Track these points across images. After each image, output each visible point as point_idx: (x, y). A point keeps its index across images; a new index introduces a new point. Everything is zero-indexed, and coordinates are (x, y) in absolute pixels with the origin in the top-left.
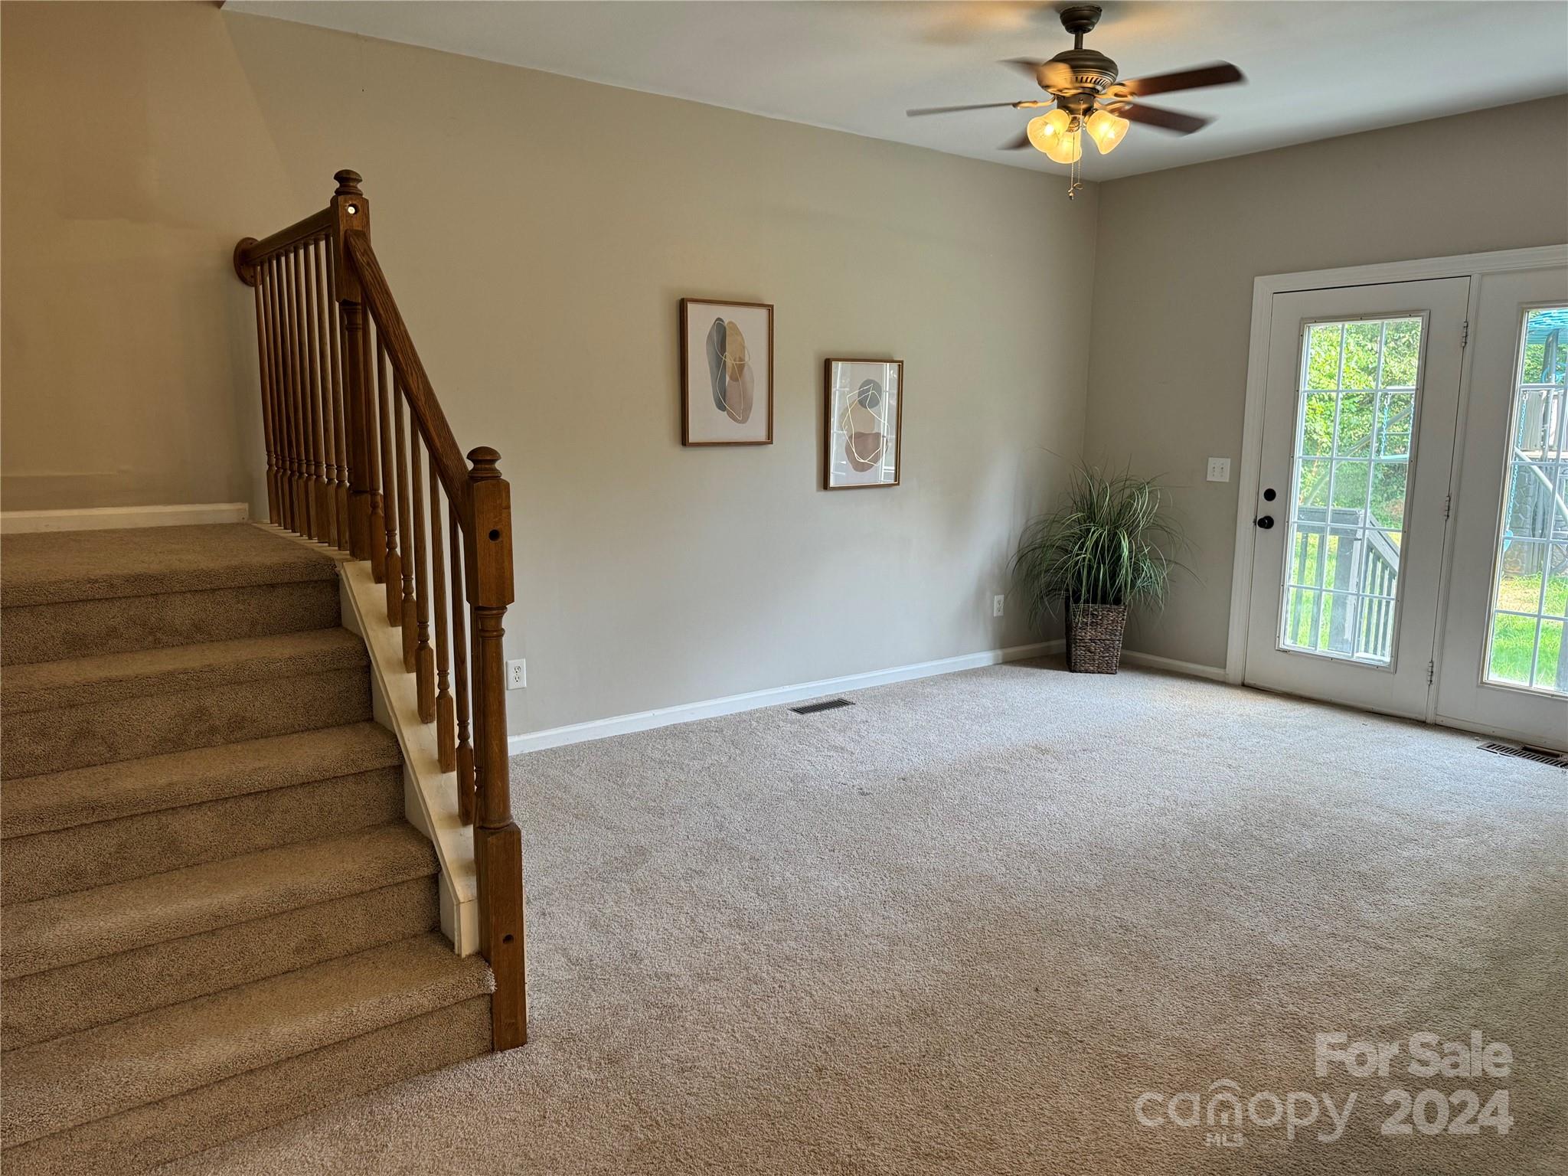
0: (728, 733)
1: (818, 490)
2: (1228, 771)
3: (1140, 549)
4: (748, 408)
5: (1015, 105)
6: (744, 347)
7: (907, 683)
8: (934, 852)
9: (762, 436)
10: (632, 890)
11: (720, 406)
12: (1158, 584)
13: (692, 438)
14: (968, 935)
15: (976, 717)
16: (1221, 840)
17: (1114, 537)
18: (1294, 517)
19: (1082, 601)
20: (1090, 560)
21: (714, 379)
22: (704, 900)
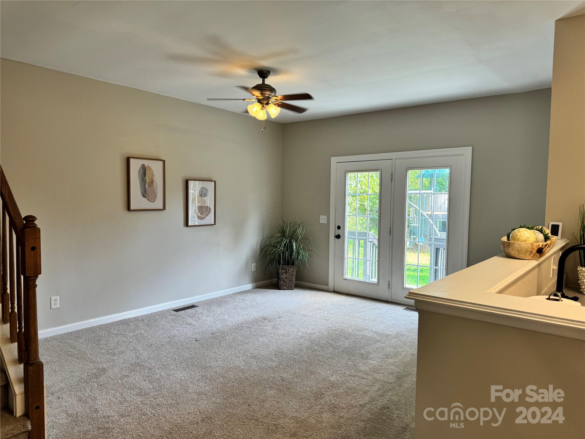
0: (145, 321)
1: (184, 227)
2: (325, 321)
3: (300, 246)
4: (155, 197)
5: (244, 100)
6: (153, 175)
7: (220, 297)
8: (220, 360)
9: (161, 207)
10: (98, 385)
11: (144, 196)
12: (306, 258)
13: (132, 208)
14: (227, 389)
15: (243, 308)
16: (319, 346)
17: (291, 242)
18: (346, 234)
19: (281, 264)
20: (283, 250)
21: (141, 186)
22: (127, 386)
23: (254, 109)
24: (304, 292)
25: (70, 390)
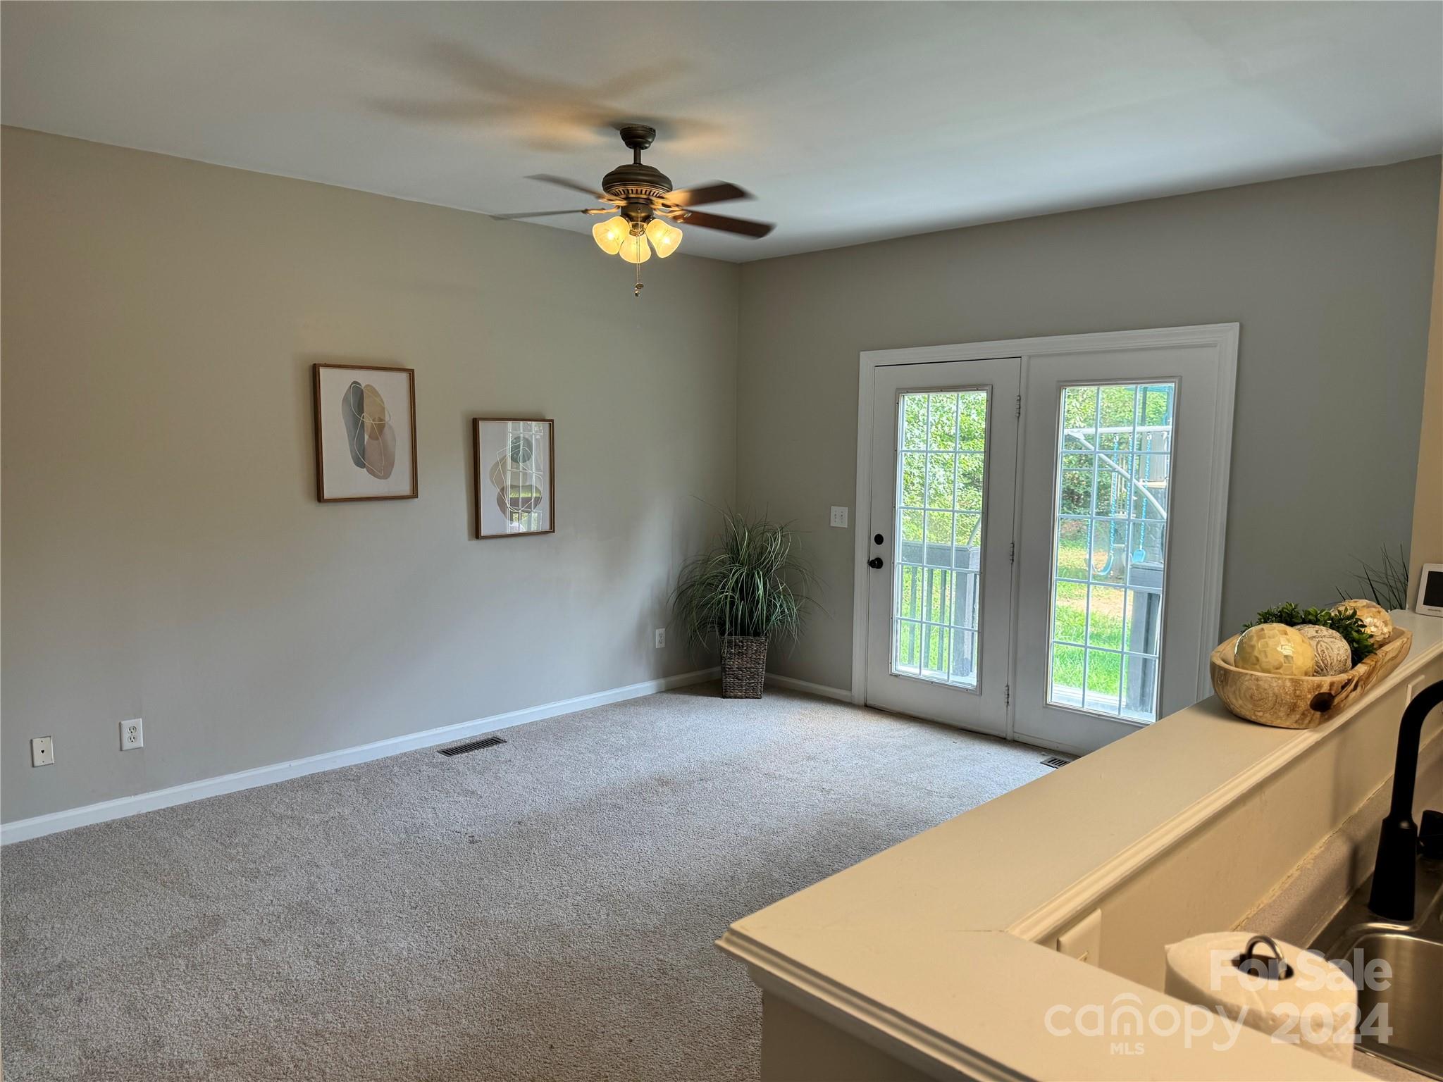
0: (364, 780)
1: (469, 540)
2: (819, 795)
3: (775, 587)
4: (390, 465)
5: (585, 211)
6: (384, 408)
7: (567, 716)
8: (515, 901)
9: (406, 489)
11: (360, 464)
12: (791, 617)
13: (327, 495)
14: (509, 991)
15: (618, 750)
16: (787, 869)
17: (750, 576)
18: (899, 557)
19: (727, 634)
20: (732, 597)
21: (351, 439)
23: (611, 236)
24: (788, 706)
25: (116, 979)
